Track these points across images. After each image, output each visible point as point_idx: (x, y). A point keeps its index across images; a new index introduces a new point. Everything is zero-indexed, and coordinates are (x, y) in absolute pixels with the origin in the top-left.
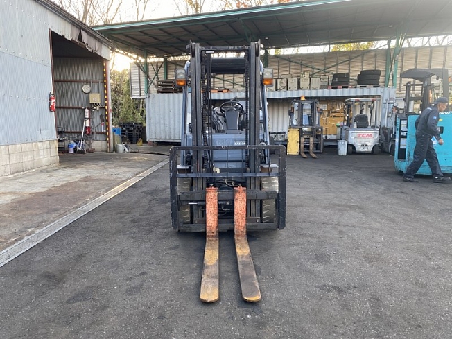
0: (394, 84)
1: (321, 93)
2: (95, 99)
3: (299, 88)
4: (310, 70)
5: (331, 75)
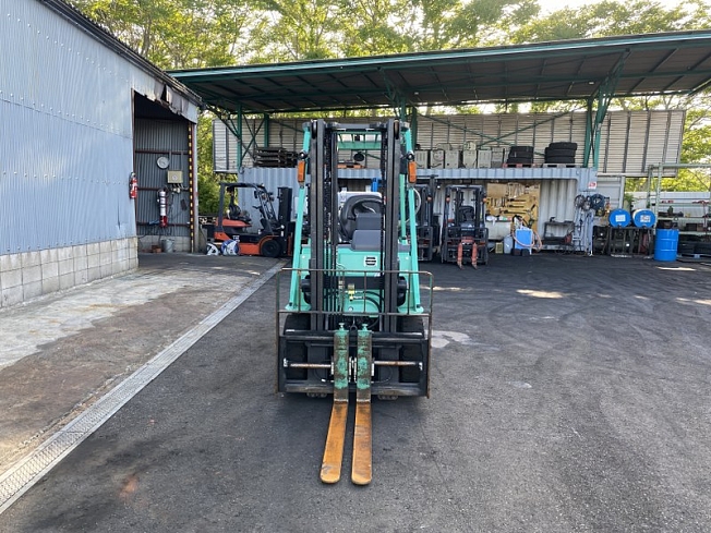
0: (595, 164)
1: (491, 174)
2: (176, 177)
3: (461, 165)
4: (477, 139)
5: (507, 148)
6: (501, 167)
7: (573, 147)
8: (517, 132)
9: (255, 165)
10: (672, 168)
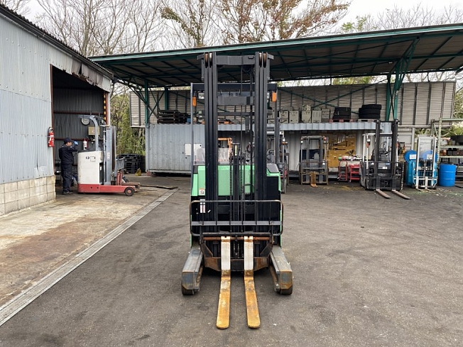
1: (322, 127)
3: (300, 121)
4: (312, 103)
5: (333, 109)
6: (329, 122)
7: (379, 107)
8: (339, 97)
9: (158, 122)
10: (448, 121)
